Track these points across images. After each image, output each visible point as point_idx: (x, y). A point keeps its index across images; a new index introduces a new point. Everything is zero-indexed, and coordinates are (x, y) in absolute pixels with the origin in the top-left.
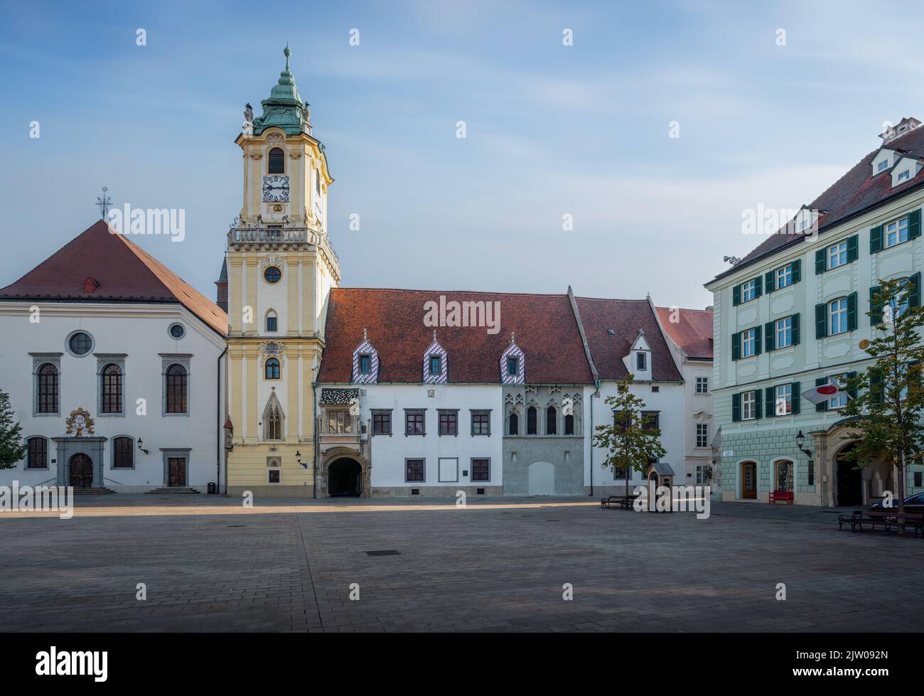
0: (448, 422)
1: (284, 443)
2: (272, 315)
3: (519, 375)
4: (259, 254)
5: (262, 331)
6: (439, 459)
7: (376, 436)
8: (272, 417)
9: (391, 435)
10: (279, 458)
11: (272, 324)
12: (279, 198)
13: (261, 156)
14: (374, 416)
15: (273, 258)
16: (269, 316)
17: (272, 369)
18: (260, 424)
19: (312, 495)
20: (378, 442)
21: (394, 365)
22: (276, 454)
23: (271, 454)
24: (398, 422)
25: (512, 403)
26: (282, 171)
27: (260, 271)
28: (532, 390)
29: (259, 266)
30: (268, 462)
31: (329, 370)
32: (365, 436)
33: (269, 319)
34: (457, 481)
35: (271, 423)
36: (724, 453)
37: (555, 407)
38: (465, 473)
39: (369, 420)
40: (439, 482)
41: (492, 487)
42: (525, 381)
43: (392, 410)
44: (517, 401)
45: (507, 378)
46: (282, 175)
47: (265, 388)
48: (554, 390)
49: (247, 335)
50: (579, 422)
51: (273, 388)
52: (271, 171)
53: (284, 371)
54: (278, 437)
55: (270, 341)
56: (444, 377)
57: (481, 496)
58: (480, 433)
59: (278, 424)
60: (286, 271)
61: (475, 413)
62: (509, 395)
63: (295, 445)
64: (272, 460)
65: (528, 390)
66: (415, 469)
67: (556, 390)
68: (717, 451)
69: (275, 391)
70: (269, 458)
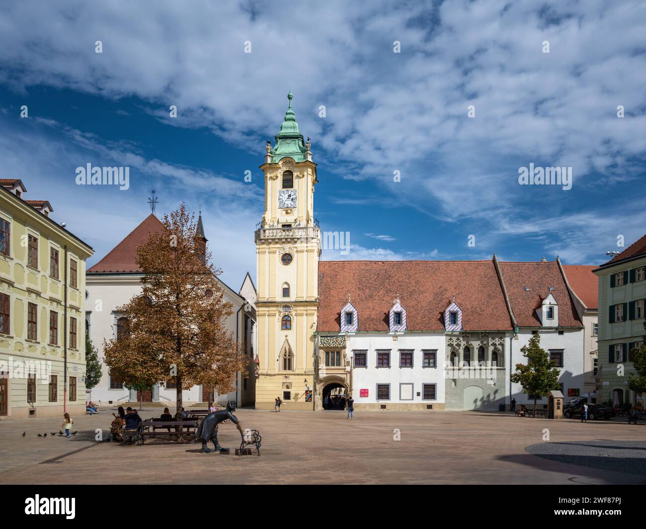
0: (407, 358)
1: (293, 373)
2: (286, 286)
3: (458, 325)
4: (278, 246)
5: (279, 298)
6: (401, 384)
7: (356, 369)
8: (285, 355)
9: (366, 367)
10: (291, 383)
11: (286, 292)
12: (289, 205)
13: (277, 177)
14: (356, 355)
15: (287, 248)
16: (284, 287)
17: (286, 323)
18: (278, 360)
19: (313, 408)
20: (358, 372)
21: (368, 318)
22: (288, 381)
23: (285, 381)
24: (372, 358)
25: (453, 345)
26: (292, 187)
27: (278, 257)
28: (467, 335)
29: (277, 253)
30: (283, 385)
31: (323, 322)
32: (348, 369)
33: (284, 289)
34: (413, 399)
35: (285, 360)
36: (604, 383)
37: (484, 347)
38: (418, 394)
39: (351, 358)
40: (400, 399)
41: (437, 404)
42: (462, 328)
43: (367, 350)
44: (456, 343)
45: (449, 327)
46: (292, 189)
47: (281, 335)
48: (483, 335)
49: (270, 300)
50: (502, 358)
51: (286, 336)
52: (284, 187)
53: (294, 324)
54: (289, 369)
55: (285, 304)
56: (403, 327)
57: (430, 410)
58: (429, 366)
59: (290, 360)
60: (295, 256)
61: (426, 352)
62: (451, 339)
63: (302, 375)
64: (285, 385)
65: (464, 335)
66: (383, 391)
67: (485, 335)
68: (599, 382)
69: (287, 338)
70: (283, 383)
